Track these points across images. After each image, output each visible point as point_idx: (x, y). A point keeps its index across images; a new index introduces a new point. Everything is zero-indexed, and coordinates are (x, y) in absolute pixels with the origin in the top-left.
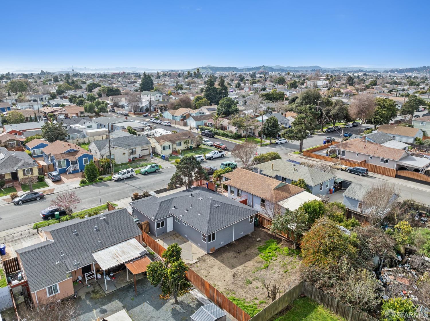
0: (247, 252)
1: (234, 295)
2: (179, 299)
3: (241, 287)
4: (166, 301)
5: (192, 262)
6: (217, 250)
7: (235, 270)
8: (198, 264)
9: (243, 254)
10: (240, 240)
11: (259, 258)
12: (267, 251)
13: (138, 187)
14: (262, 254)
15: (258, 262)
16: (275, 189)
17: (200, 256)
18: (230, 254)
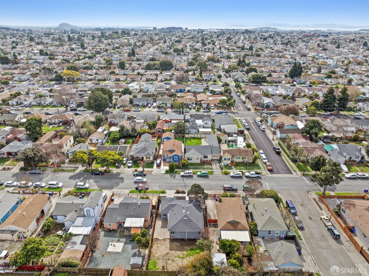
0: (185, 247)
1: (157, 261)
2: (141, 250)
3: (164, 259)
4: (136, 248)
5: (160, 239)
6: (175, 239)
7: (170, 251)
8: (161, 241)
9: (182, 247)
10: (189, 240)
11: (185, 253)
12: (192, 252)
13: (186, 185)
14: (189, 252)
15: (182, 254)
16: (228, 222)
17: (165, 237)
18: (177, 244)
